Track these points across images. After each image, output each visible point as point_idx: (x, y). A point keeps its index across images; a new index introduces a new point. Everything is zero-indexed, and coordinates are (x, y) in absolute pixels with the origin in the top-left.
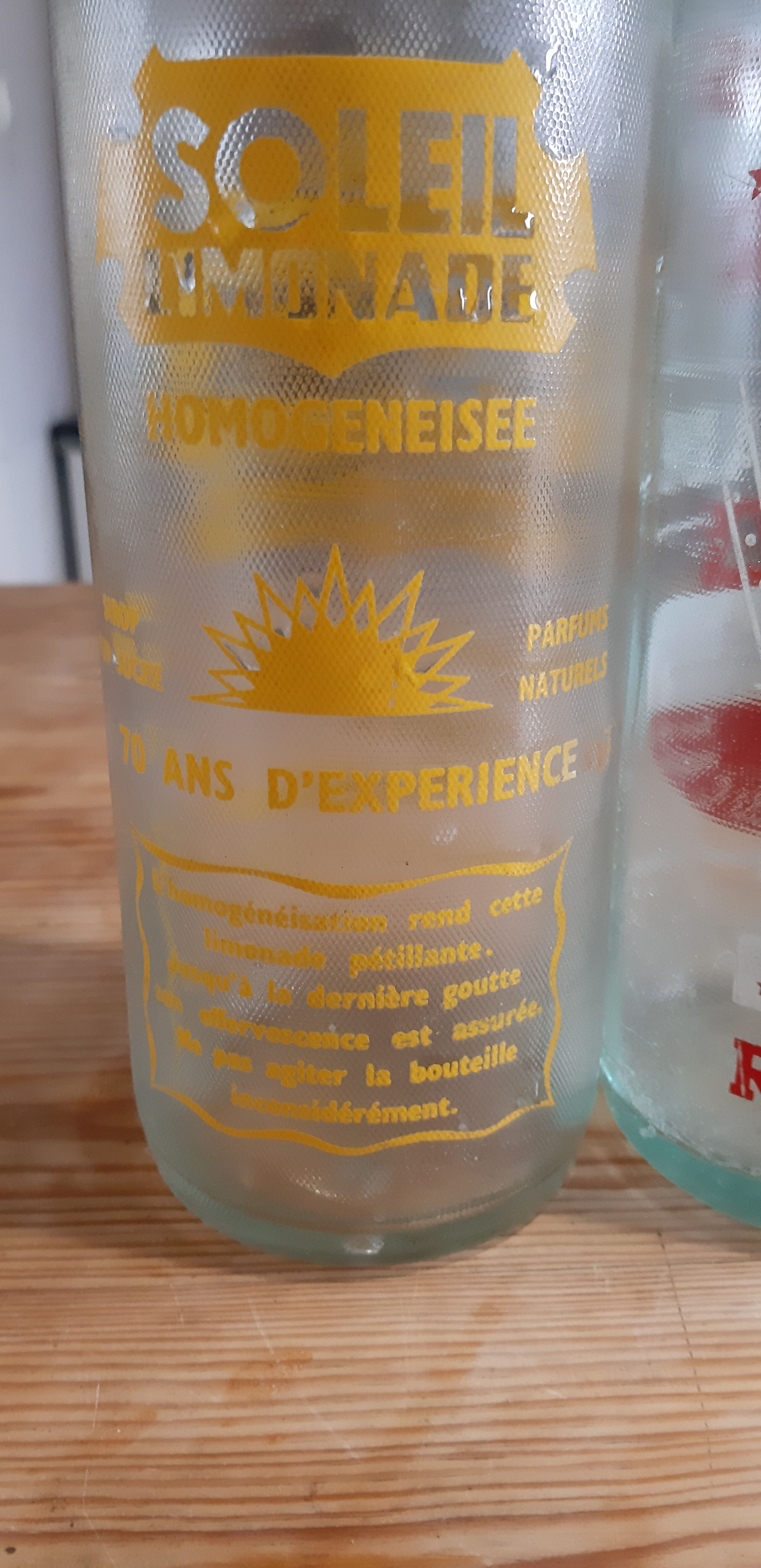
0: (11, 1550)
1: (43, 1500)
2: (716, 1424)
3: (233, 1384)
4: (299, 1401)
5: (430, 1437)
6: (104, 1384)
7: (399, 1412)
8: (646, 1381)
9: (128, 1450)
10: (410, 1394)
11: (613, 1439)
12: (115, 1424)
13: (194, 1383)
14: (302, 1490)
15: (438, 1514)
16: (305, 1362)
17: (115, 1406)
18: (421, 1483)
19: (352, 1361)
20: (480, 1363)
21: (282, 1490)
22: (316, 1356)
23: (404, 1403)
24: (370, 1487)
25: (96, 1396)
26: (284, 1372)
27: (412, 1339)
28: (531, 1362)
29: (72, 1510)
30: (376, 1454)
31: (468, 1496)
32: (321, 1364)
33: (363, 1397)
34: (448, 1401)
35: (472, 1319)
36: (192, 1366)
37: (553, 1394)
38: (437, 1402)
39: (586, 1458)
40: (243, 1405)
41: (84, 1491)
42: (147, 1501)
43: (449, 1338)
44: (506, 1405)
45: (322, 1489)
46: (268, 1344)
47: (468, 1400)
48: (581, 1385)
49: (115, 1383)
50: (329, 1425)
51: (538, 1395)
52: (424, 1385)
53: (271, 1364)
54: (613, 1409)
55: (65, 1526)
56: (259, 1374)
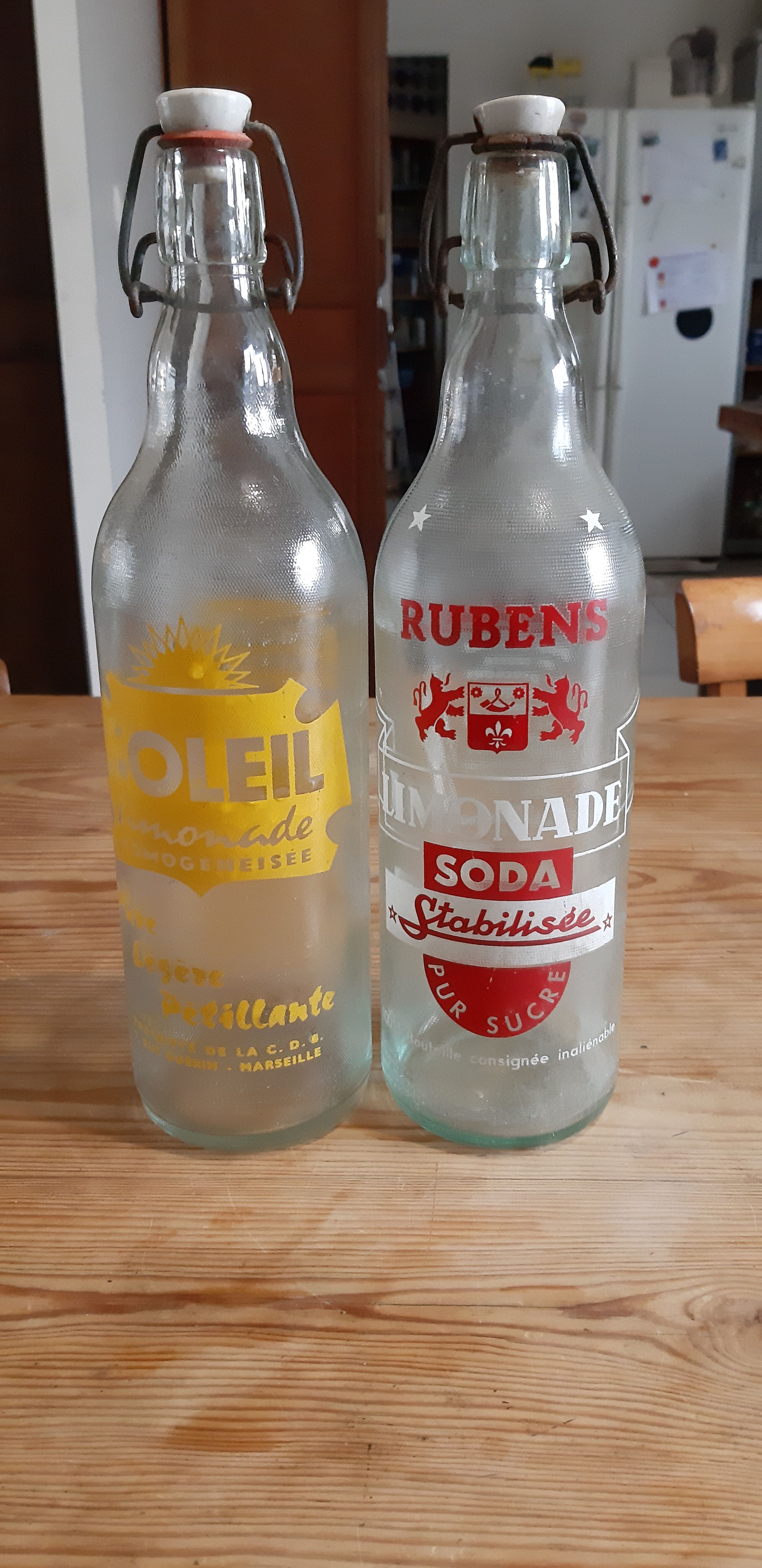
0: (110, 1281)
1: (124, 1263)
2: (432, 1248)
3: (214, 1221)
4: (243, 1229)
5: (300, 1246)
6: (155, 1219)
7: (289, 1235)
8: (407, 1229)
9: (162, 1245)
10: (296, 1229)
11: (384, 1251)
12: (159, 1235)
13: (197, 1220)
14: (240, 1264)
15: (297, 1276)
16: (250, 1213)
17: (160, 1228)
18: (292, 1263)
19: (272, 1214)
20: (331, 1217)
21: (230, 1263)
22: (255, 1211)
23: (292, 1232)
24: (269, 1264)
25: (151, 1223)
26: (239, 1217)
27: (302, 1206)
28: (355, 1218)
29: (136, 1268)
30: (273, 1252)
31: (312, 1269)
32: (256, 1214)
33: (273, 1229)
34: (312, 1232)
35: (332, 1198)
36: (195, 1213)
37: (362, 1231)
38: (307, 1232)
39: (369, 1258)
40: (218, 1230)
41: (143, 1261)
42: (170, 1265)
43: (320, 1206)
44: (339, 1235)
45: (247, 1264)
46: (233, 1205)
47: (321, 1232)
48: (376, 1229)
49: (159, 1219)
50: (255, 1240)
51: (354, 1232)
52: (303, 1225)
53: (233, 1214)
54: (387, 1239)
55: (134, 1273)
56: (227, 1217)
